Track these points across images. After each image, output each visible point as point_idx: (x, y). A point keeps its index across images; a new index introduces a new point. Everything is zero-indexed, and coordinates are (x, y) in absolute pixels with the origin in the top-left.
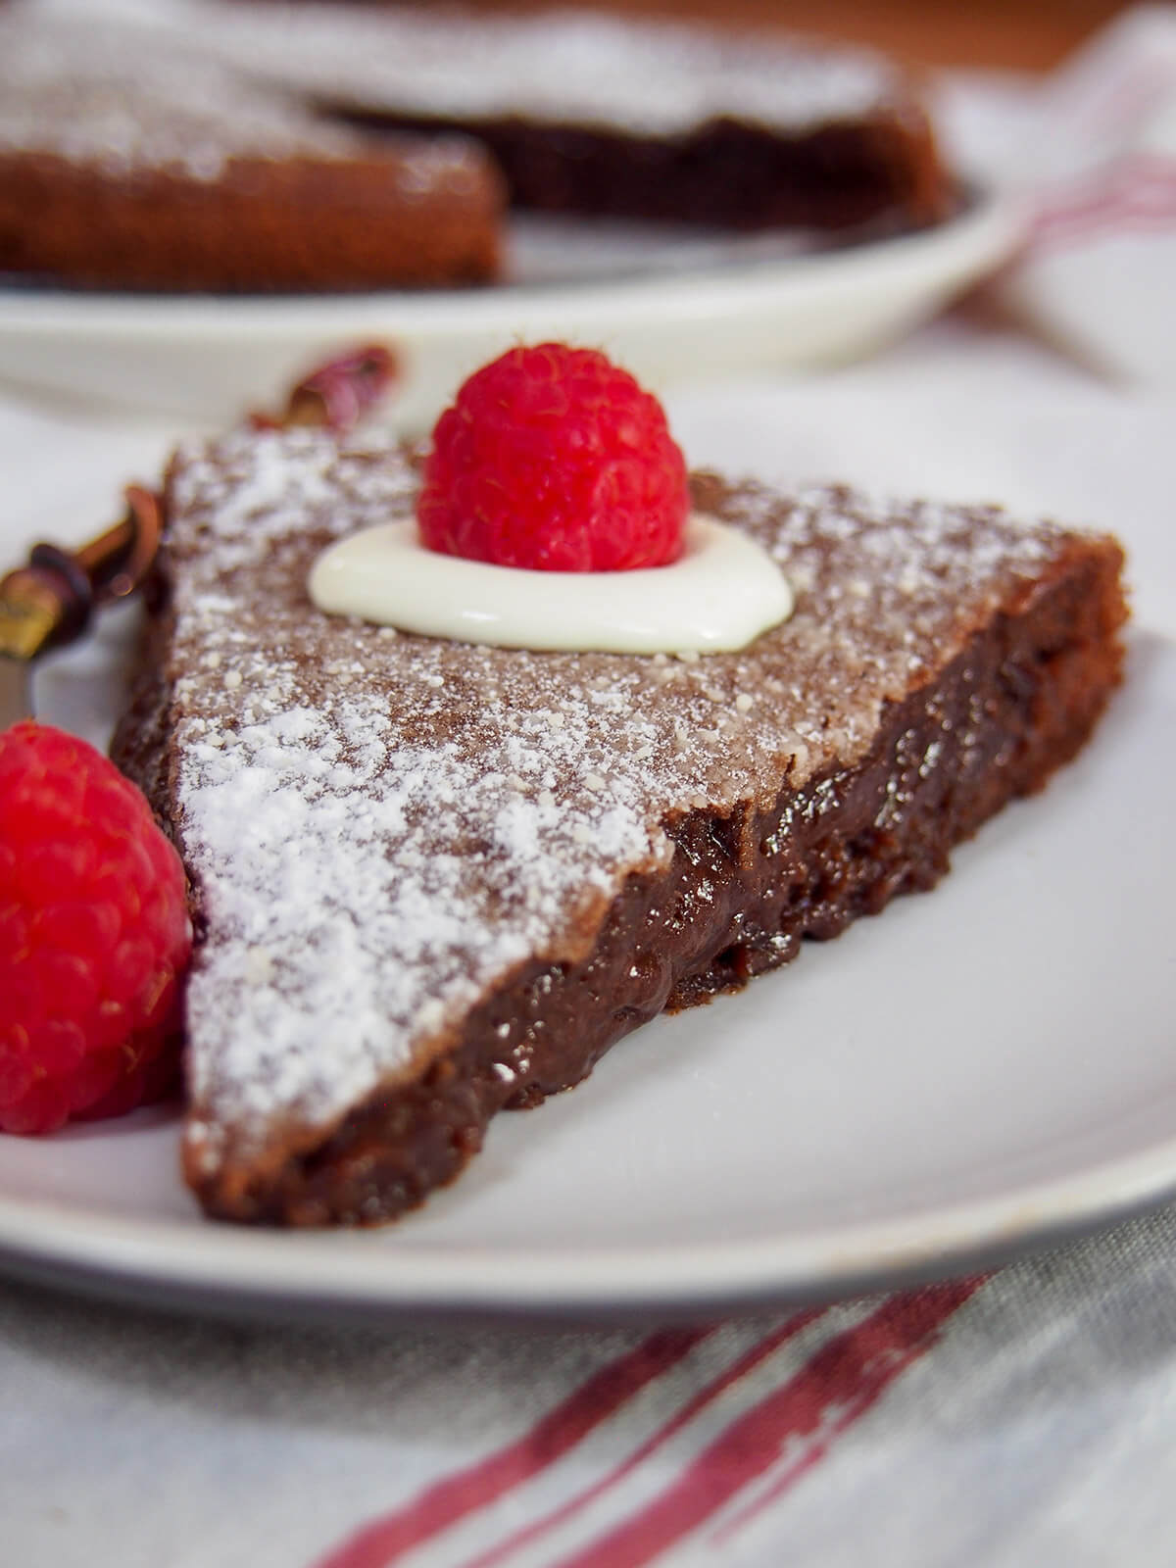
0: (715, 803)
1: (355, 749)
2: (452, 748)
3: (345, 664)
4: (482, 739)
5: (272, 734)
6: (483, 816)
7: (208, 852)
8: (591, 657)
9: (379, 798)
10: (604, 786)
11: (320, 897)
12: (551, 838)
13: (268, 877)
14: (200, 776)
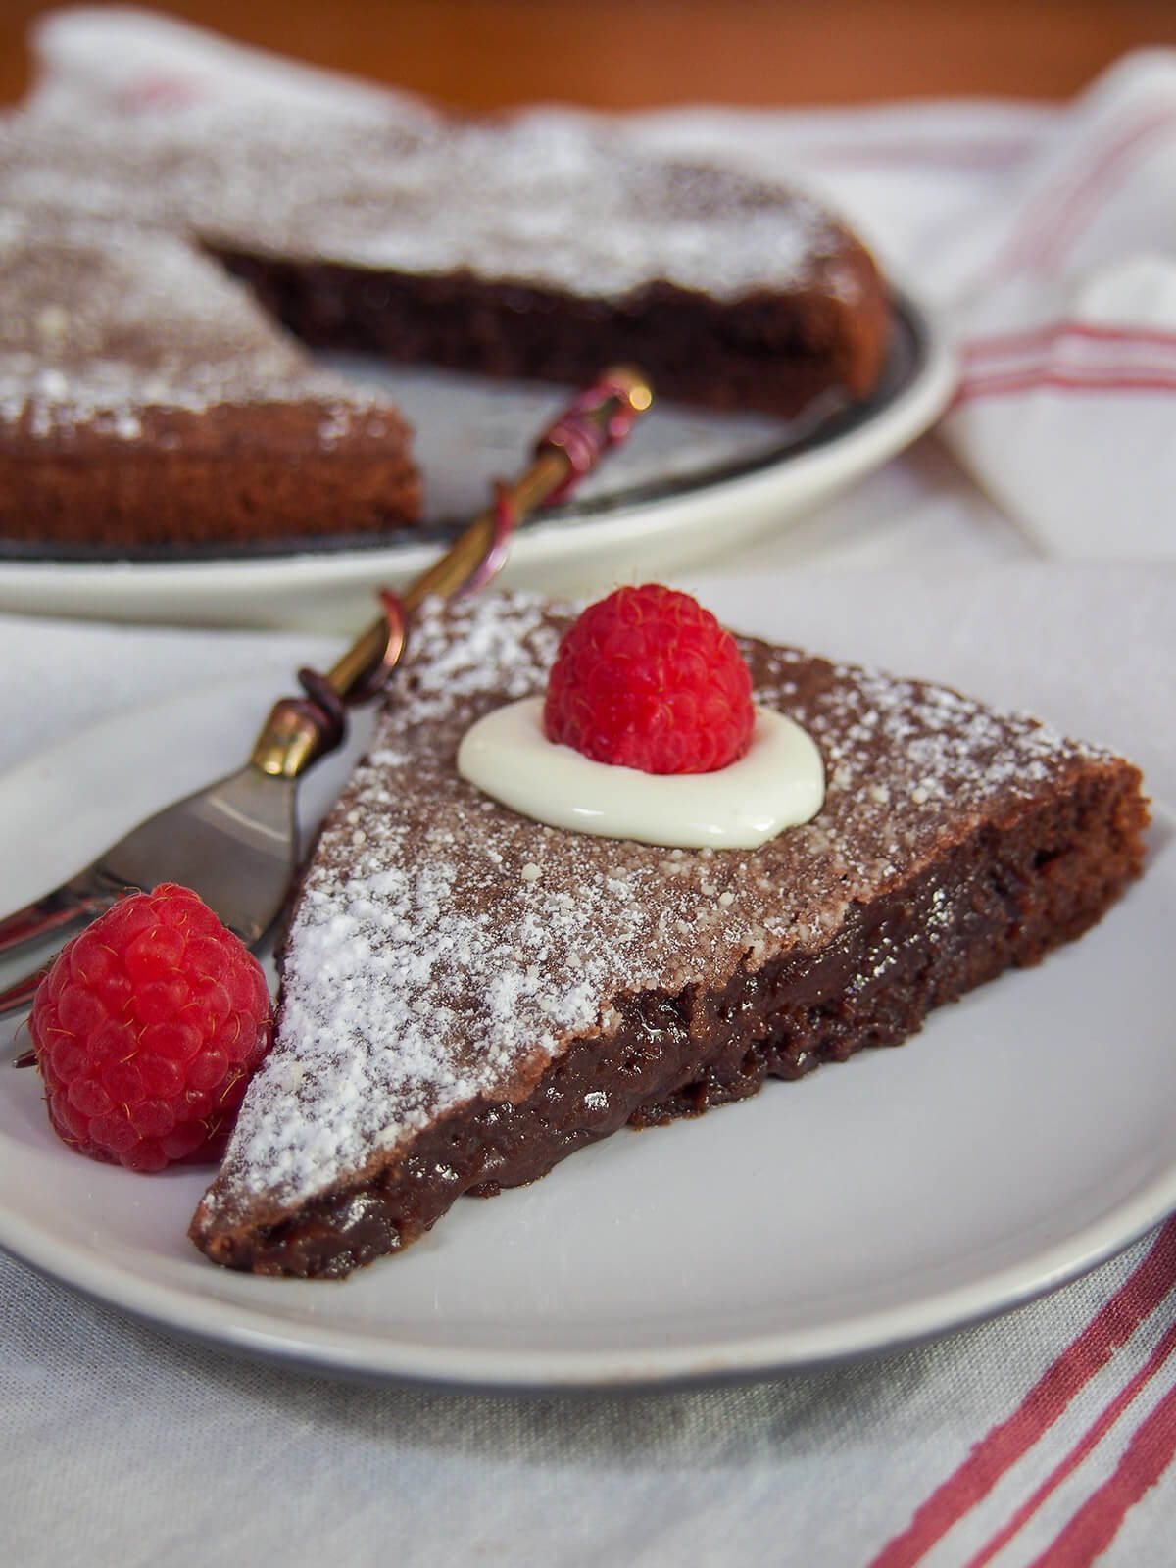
0: (664, 986)
1: (418, 910)
2: (485, 919)
3: (440, 834)
4: (508, 913)
5: (368, 888)
6: (482, 980)
7: (296, 978)
8: (627, 845)
9: (420, 954)
10: (580, 966)
11: (352, 1028)
12: (526, 1004)
13: (327, 1006)
14: (310, 916)
